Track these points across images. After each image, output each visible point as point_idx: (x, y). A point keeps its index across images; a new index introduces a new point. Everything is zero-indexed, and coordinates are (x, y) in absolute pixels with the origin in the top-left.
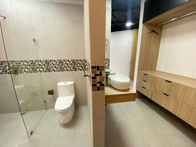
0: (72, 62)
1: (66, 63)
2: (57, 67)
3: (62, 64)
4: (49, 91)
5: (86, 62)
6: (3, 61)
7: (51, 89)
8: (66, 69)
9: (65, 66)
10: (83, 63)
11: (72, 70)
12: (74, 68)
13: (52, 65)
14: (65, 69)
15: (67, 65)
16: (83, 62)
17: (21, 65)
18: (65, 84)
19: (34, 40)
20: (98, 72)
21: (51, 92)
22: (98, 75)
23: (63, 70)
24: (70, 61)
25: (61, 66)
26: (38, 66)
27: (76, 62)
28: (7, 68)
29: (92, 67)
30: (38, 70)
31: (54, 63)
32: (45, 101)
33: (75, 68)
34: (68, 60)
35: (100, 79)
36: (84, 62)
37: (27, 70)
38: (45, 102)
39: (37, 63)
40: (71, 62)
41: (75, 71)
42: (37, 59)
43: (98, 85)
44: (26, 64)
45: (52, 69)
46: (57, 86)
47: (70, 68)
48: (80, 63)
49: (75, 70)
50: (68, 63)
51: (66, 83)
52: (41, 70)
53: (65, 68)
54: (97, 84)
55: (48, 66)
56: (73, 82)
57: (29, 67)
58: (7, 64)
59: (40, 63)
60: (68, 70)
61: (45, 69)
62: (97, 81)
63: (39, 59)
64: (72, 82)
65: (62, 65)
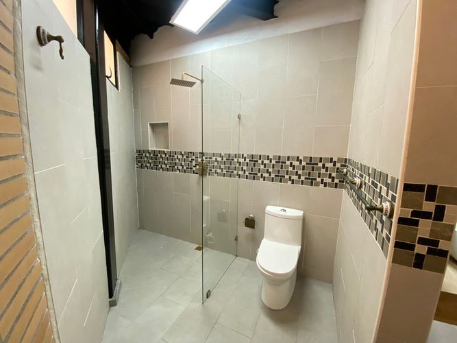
0: (307, 164)
1: (291, 163)
2: (270, 170)
3: (282, 165)
4: (246, 219)
5: (345, 166)
6: (191, 153)
7: (251, 215)
8: (290, 177)
9: (288, 171)
10: (338, 169)
11: (302, 181)
12: (309, 179)
13: (262, 167)
14: (287, 177)
15: (294, 169)
16: (338, 165)
17: (213, 162)
18: (283, 213)
19: (239, 117)
20: (429, 207)
21: (250, 223)
22: (427, 215)
23: (281, 179)
24: (301, 160)
25: (279, 171)
26: (237, 165)
27: (317, 164)
28: (194, 163)
29: (405, 184)
30: (235, 172)
31: (266, 162)
32: (237, 236)
33: (312, 179)
34: (298, 157)
35: (431, 230)
36: (342, 166)
37: (219, 171)
38: (236, 239)
39: (236, 160)
40: (304, 163)
41: (312, 185)
42: (237, 153)
43: (421, 249)
44: (219, 159)
45: (259, 174)
46: (264, 213)
47: (299, 178)
48: (327, 168)
49: (312, 182)
50: (296, 163)
51: (285, 211)
52: (241, 173)
53: (287, 174)
54: (417, 245)
55: (254, 166)
56: (302, 212)
57: (223, 166)
58: (194, 157)
59: (241, 160)
60: (293, 180)
61: (247, 173)
62: (418, 236)
63: (241, 153)
64: (300, 213)
65: (282, 168)
